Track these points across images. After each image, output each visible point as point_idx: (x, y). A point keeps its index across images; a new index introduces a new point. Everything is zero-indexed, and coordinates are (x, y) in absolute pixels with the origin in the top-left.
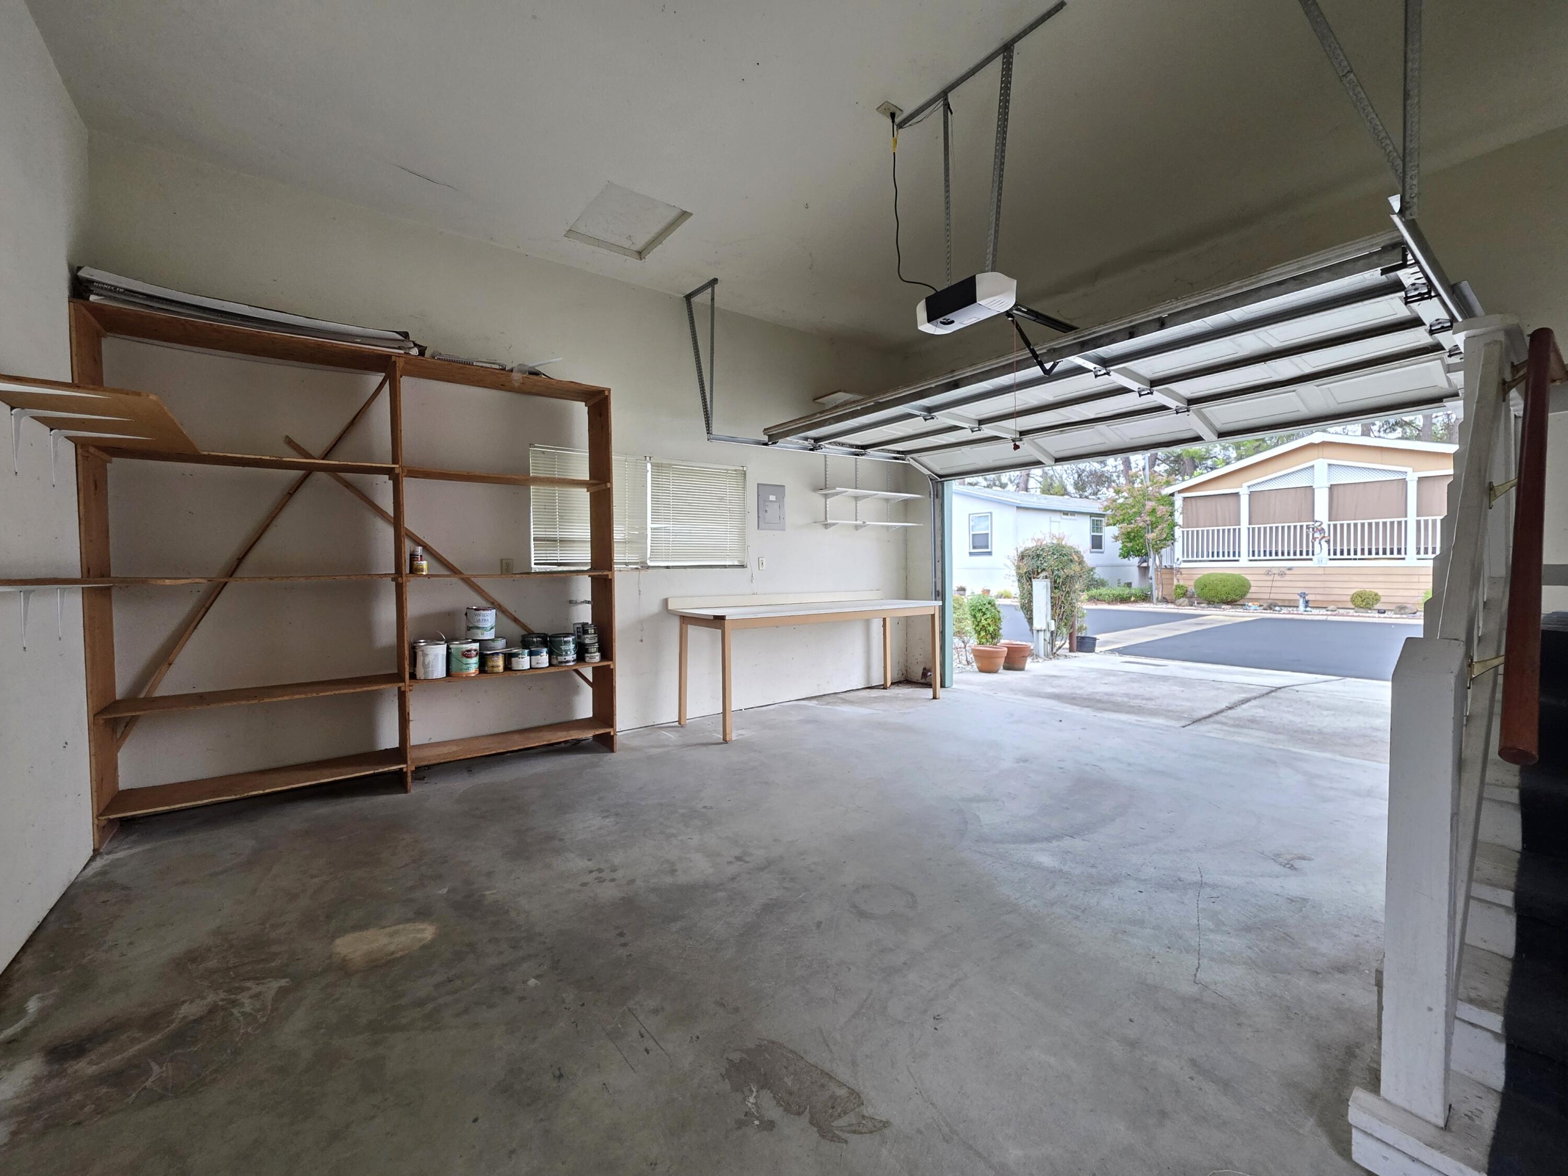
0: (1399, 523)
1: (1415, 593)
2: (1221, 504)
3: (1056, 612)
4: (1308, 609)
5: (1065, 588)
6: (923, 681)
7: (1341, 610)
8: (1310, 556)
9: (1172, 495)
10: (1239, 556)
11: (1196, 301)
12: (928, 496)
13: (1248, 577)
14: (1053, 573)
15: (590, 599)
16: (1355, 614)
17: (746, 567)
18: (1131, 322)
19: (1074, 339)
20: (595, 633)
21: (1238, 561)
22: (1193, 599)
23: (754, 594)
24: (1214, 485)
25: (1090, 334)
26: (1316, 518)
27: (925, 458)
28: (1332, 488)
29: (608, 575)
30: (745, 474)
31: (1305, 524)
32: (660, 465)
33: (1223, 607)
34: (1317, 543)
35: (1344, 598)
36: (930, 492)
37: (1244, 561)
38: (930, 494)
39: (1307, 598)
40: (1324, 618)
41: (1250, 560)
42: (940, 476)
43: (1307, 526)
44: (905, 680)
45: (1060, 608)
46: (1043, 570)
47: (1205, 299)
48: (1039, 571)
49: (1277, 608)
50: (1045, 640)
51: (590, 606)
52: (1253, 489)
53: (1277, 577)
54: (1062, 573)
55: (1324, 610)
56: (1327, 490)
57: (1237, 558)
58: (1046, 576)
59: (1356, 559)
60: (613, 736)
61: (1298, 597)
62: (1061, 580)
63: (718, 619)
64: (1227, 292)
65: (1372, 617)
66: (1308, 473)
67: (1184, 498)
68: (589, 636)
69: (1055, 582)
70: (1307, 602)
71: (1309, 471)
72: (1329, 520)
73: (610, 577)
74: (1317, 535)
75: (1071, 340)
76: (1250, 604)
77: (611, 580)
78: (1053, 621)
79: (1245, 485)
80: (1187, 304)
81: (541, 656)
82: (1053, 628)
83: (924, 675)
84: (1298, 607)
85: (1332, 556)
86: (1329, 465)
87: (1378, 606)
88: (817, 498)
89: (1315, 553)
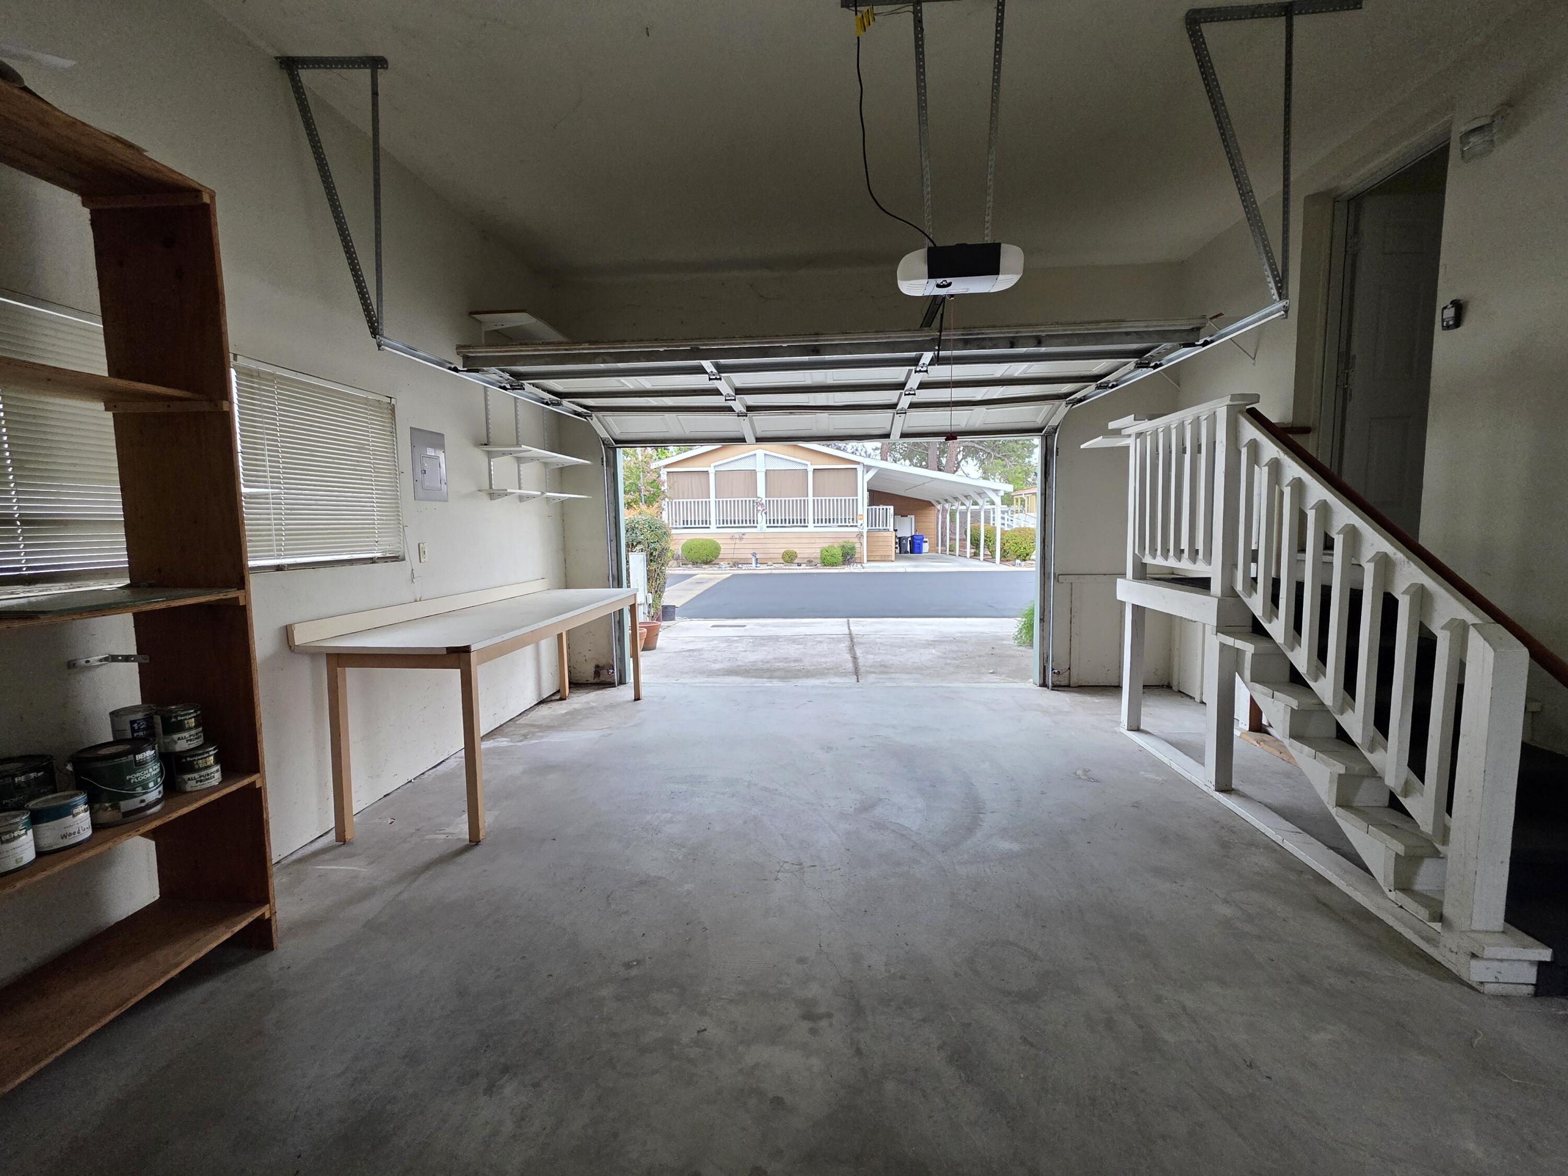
0: (804, 500)
1: (813, 551)
2: (695, 479)
3: (652, 585)
4: (758, 565)
5: (661, 560)
6: (596, 680)
7: (775, 565)
8: (755, 525)
9: (659, 468)
10: (710, 524)
11: (1072, 330)
12: (601, 463)
13: (718, 541)
14: (649, 546)
15: (134, 651)
16: (785, 567)
17: (404, 559)
18: (1017, 332)
19: (963, 335)
20: (196, 727)
21: (709, 528)
22: (679, 561)
23: (416, 601)
24: (690, 463)
25: (978, 334)
26: (758, 495)
27: (611, 419)
28: (767, 472)
29: (237, 598)
30: (393, 410)
31: (752, 499)
32: (256, 374)
33: (704, 567)
34: (759, 514)
35: (776, 556)
36: (602, 459)
37: (713, 528)
38: (602, 461)
39: (758, 556)
40: (769, 571)
41: (717, 528)
42: (617, 442)
43: (753, 501)
44: (577, 685)
45: (656, 581)
46: (639, 543)
47: (1079, 330)
48: (635, 544)
49: (740, 566)
50: (644, 613)
51: (135, 666)
52: (717, 469)
53: (738, 541)
54: (657, 546)
55: (765, 565)
56: (764, 473)
57: (708, 526)
58: (642, 549)
59: (777, 527)
60: (269, 920)
61: (751, 556)
62: (657, 553)
63: (456, 652)
64: (1097, 329)
65: (794, 569)
66: (751, 460)
67: (668, 472)
68: (186, 734)
69: (651, 554)
70: (757, 559)
71: (752, 458)
72: (766, 497)
73: (242, 603)
74: (759, 508)
75: (959, 335)
76: (722, 563)
77: (244, 607)
78: (650, 594)
79: (712, 465)
80: (1065, 330)
81: (74, 816)
82: (651, 601)
83: (597, 673)
84: (751, 564)
85: (768, 525)
86: (765, 455)
87: (796, 561)
88: (479, 455)
89: (759, 522)
